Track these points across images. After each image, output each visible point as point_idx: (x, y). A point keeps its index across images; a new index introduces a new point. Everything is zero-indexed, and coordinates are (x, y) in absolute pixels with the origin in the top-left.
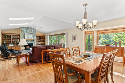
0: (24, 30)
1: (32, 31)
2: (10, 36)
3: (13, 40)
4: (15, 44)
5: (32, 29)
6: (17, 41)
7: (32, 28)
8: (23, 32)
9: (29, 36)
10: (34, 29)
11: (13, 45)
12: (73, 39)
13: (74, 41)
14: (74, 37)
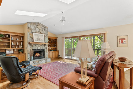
0: (33, 27)
1: (43, 29)
2: (7, 36)
3: (13, 44)
4: (16, 50)
5: (43, 28)
6: (18, 46)
7: (43, 25)
8: (30, 31)
9: (40, 37)
10: (45, 27)
11: (12, 52)
12: (119, 42)
13: (121, 45)
14: (121, 39)
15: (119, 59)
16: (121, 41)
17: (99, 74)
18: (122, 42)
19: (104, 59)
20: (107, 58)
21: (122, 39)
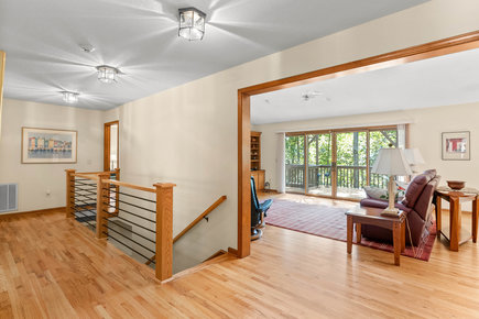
12: (447, 147)
13: (451, 154)
14: (451, 140)
15: (449, 183)
16: (451, 144)
17: (414, 208)
18: (454, 148)
19: (424, 179)
20: (428, 179)
21: (455, 141)
